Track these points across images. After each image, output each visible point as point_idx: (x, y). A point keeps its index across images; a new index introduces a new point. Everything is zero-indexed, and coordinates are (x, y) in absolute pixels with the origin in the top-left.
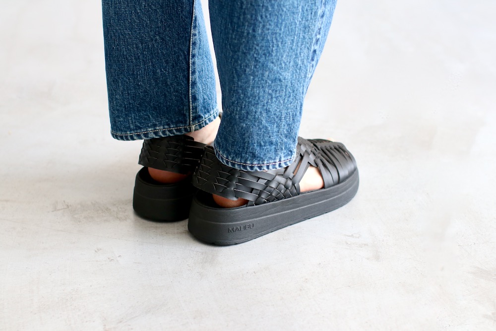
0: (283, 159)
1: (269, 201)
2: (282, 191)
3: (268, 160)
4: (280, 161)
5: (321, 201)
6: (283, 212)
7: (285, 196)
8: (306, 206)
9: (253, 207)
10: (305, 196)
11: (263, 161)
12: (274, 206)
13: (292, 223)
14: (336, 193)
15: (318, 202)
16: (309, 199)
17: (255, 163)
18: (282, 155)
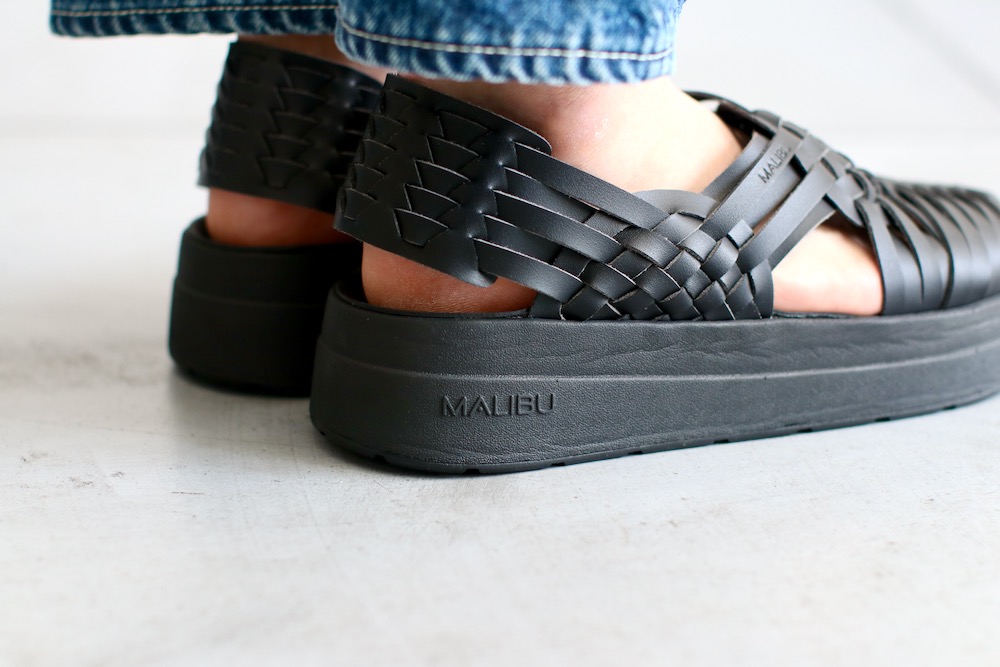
0: (599, 40)
1: (626, 312)
2: (692, 284)
3: (527, 32)
4: (586, 46)
5: (862, 364)
6: (692, 378)
7: (704, 309)
8: (791, 374)
9: (554, 323)
10: (789, 328)
11: (507, 30)
12: (654, 341)
13: (729, 431)
14: (932, 345)
15: (848, 364)
16: (811, 346)
17: (473, 36)
18: (598, 24)
